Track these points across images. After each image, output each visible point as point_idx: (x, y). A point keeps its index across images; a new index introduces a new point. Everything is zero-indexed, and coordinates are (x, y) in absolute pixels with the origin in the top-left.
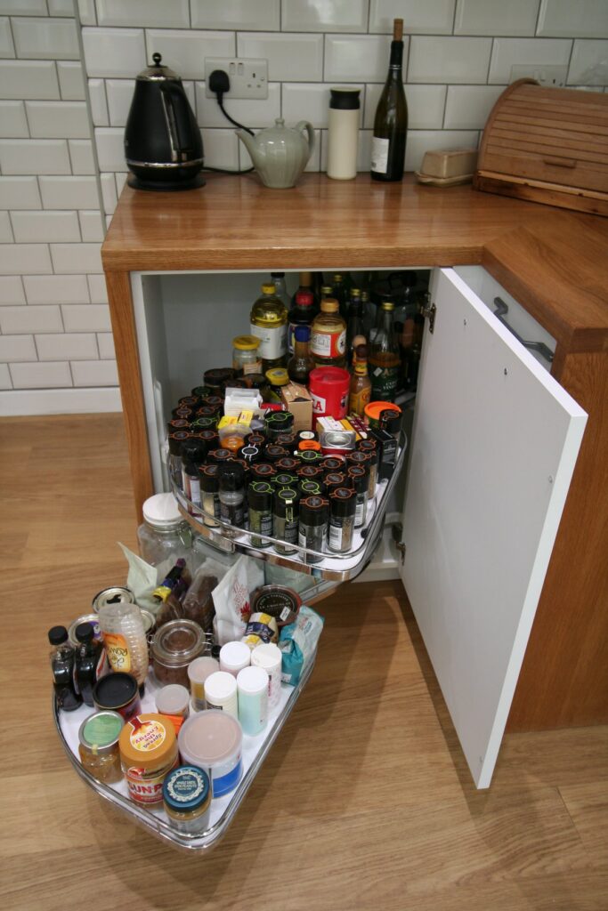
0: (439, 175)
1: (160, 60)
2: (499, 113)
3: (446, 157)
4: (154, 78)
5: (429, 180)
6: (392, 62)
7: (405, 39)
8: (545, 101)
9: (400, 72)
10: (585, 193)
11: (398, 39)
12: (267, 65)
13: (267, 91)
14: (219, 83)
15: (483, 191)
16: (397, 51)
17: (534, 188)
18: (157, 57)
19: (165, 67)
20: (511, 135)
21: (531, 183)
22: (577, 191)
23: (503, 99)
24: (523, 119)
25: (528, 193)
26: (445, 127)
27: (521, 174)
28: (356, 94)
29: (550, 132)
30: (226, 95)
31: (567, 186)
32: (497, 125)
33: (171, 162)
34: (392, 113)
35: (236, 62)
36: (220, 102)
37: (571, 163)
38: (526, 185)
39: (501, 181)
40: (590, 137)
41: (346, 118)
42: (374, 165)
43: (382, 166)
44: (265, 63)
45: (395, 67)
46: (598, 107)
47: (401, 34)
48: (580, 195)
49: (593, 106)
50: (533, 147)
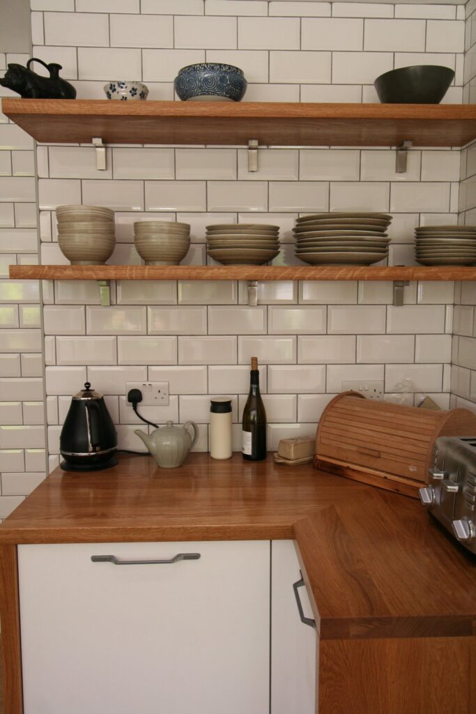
0: (289, 457)
1: (89, 387)
2: (327, 416)
3: (293, 445)
4: (83, 399)
5: (282, 461)
6: (252, 382)
7: (260, 368)
8: (357, 409)
9: (258, 390)
10: (389, 476)
11: (254, 369)
12: (169, 385)
13: (169, 400)
14: (135, 397)
15: (321, 470)
16: (254, 376)
17: (354, 470)
18: (88, 385)
19: (93, 390)
20: (335, 432)
21: (352, 466)
22: (383, 475)
23: (331, 406)
24: (343, 421)
25: (350, 473)
26: (299, 421)
27: (344, 459)
28: (229, 403)
29: (360, 431)
30: (139, 404)
31: (376, 470)
32: (326, 424)
33: (87, 452)
34: (253, 413)
35: (147, 383)
36: (135, 408)
37: (376, 454)
38: (348, 468)
39: (331, 463)
40: (387, 436)
41: (221, 419)
42: (243, 449)
43: (248, 450)
44: (167, 383)
45: (254, 386)
46: (392, 415)
47: (257, 364)
48: (386, 478)
49: (388, 414)
50: (350, 441)
